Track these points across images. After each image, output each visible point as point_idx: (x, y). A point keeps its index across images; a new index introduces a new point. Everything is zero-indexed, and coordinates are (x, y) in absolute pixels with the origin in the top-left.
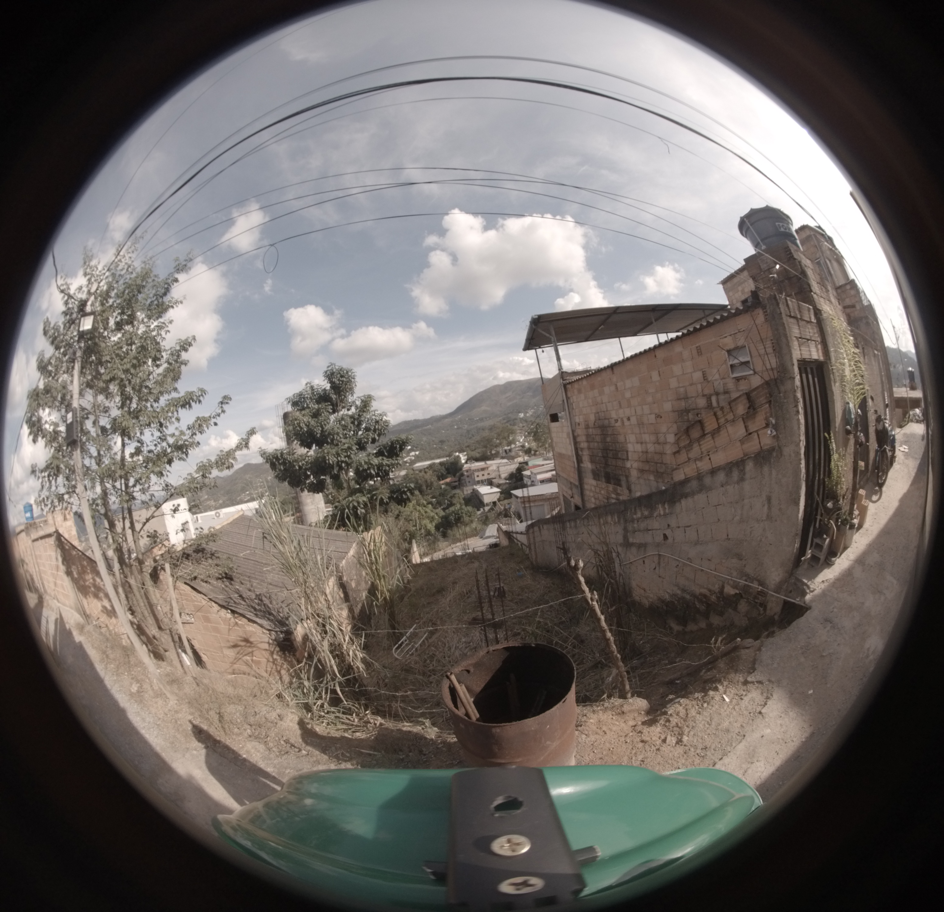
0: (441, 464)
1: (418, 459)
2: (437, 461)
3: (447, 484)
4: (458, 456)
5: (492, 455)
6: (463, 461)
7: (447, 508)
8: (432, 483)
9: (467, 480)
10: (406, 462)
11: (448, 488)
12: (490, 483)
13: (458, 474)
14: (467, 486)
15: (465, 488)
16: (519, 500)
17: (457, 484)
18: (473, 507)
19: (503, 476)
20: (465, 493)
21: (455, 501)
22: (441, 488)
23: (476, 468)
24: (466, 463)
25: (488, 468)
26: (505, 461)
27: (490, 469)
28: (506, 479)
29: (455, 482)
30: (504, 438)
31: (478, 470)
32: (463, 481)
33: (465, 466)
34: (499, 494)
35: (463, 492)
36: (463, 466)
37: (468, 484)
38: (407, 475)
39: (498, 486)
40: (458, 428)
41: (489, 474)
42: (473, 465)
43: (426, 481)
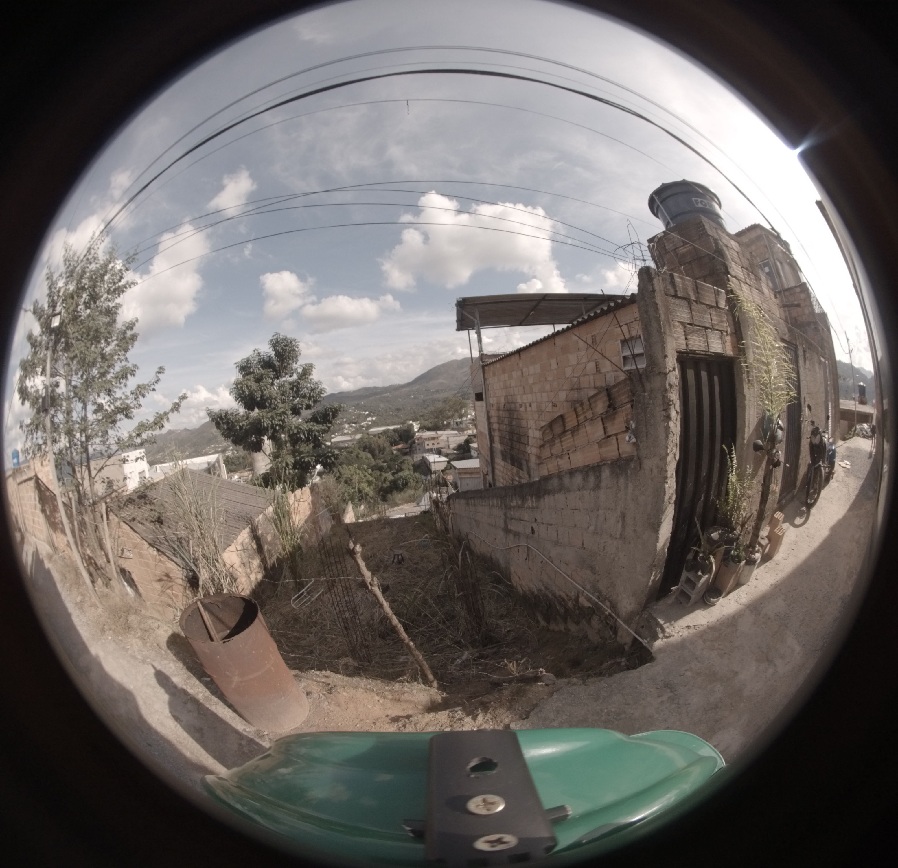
0: (395, 430)
1: (374, 424)
2: (391, 428)
3: (398, 450)
4: (412, 425)
5: (444, 425)
6: (416, 430)
7: (396, 473)
8: (384, 448)
9: (418, 447)
10: (363, 427)
11: (399, 453)
12: (439, 452)
13: (410, 442)
14: (417, 453)
15: (415, 456)
16: (457, 471)
17: (408, 450)
18: (421, 474)
19: (452, 446)
20: (415, 460)
21: (404, 466)
22: (392, 453)
23: (427, 437)
24: (418, 431)
25: (438, 438)
26: (455, 432)
27: (441, 439)
28: (454, 449)
29: (406, 448)
30: (456, 411)
31: (429, 439)
32: (414, 449)
33: (417, 434)
34: (446, 463)
35: (413, 459)
36: (415, 434)
37: (418, 451)
38: (362, 439)
39: (446, 456)
40: (414, 398)
41: (438, 443)
42: (424, 434)
43: (379, 446)
